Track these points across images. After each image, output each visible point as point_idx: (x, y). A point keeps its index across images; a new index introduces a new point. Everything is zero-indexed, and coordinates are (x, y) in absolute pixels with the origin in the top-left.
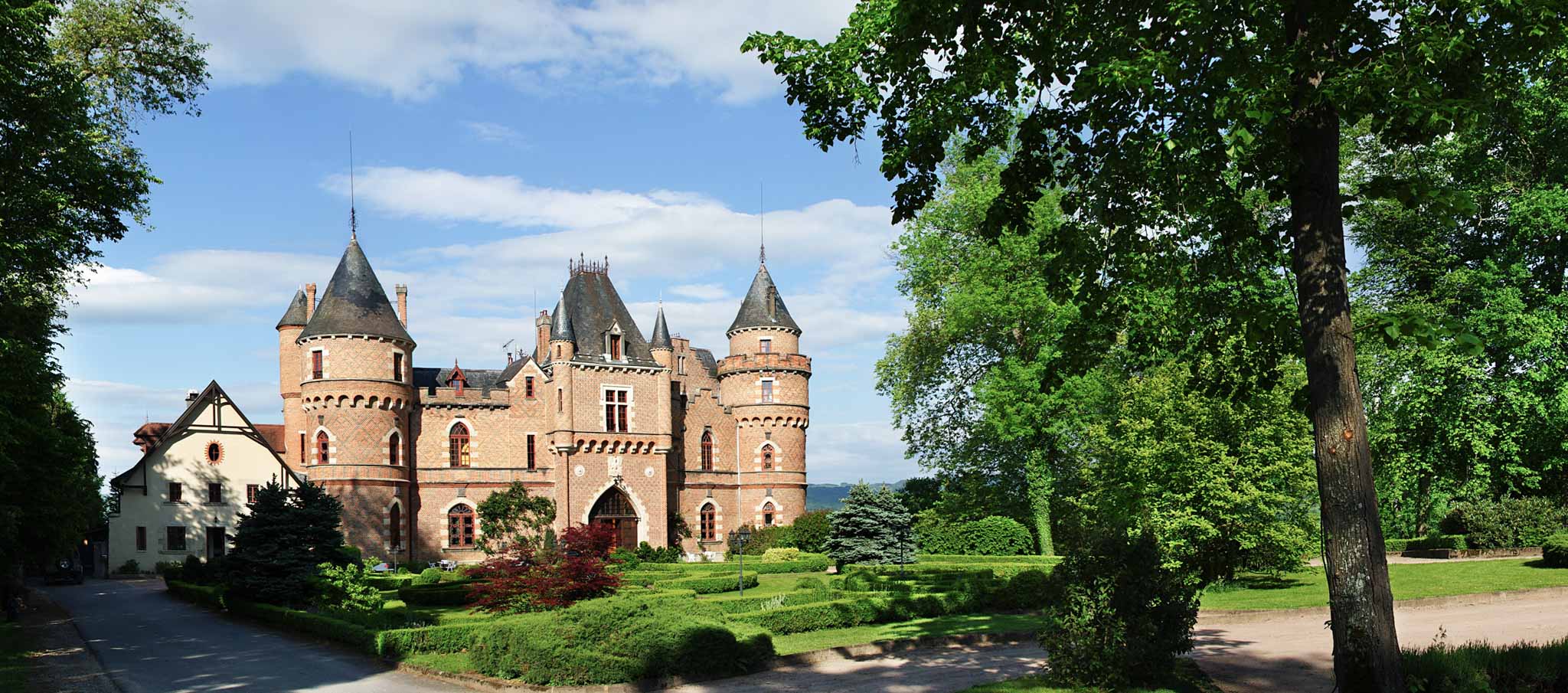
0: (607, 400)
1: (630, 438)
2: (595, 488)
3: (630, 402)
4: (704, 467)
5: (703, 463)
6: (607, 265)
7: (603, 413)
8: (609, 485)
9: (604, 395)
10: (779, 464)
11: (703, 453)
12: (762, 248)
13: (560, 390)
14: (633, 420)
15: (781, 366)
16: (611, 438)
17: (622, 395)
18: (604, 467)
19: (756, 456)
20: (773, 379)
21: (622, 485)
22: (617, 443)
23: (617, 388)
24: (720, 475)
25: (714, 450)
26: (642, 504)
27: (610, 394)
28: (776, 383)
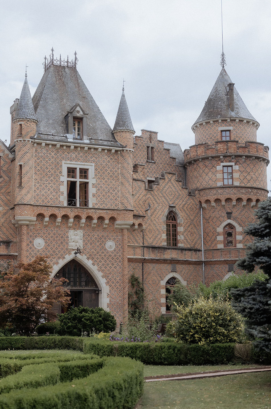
0: (68, 176)
1: (91, 213)
2: (55, 260)
3: (91, 180)
4: (169, 244)
5: (168, 239)
6: (76, 60)
7: (64, 189)
8: (68, 258)
9: (65, 172)
10: (240, 242)
11: (168, 230)
12: (223, 55)
13: (21, 166)
14: (94, 195)
15: (240, 152)
16: (71, 213)
17: (84, 173)
18: (65, 240)
19: (219, 234)
20: (233, 164)
21: (83, 259)
22: (77, 217)
23: (78, 166)
24: (184, 252)
25: (180, 229)
26: (103, 277)
27: (71, 171)
28: (236, 168)
